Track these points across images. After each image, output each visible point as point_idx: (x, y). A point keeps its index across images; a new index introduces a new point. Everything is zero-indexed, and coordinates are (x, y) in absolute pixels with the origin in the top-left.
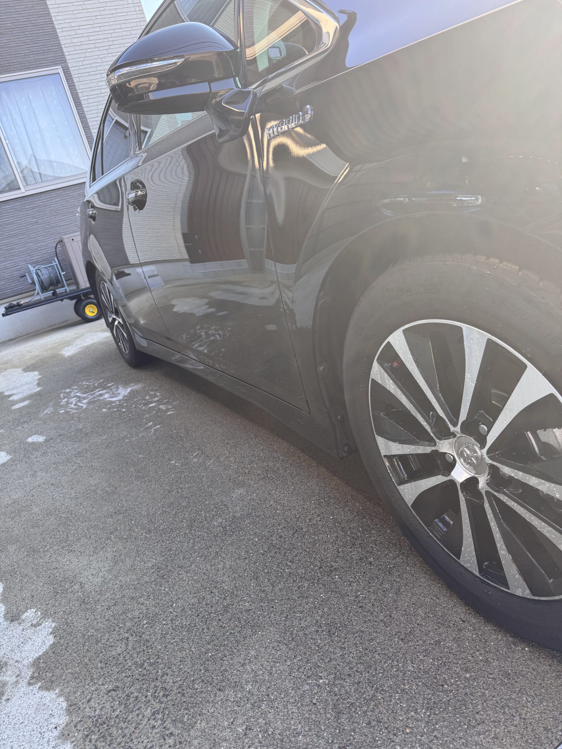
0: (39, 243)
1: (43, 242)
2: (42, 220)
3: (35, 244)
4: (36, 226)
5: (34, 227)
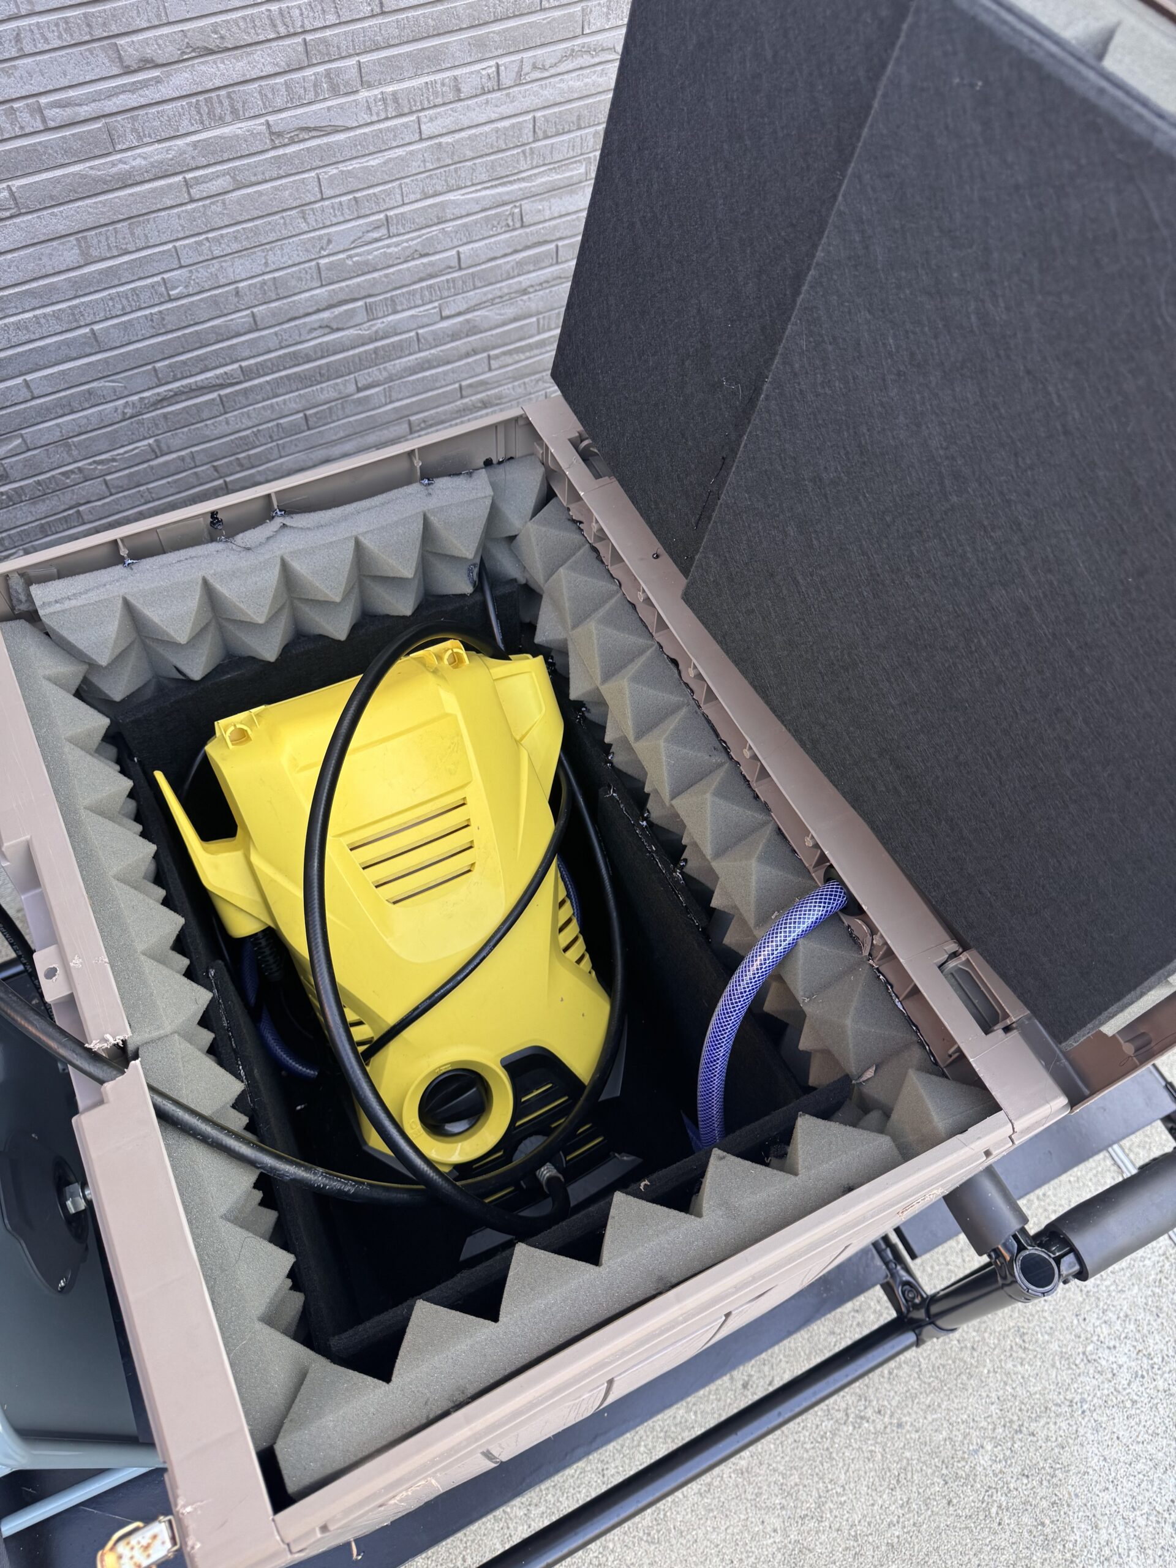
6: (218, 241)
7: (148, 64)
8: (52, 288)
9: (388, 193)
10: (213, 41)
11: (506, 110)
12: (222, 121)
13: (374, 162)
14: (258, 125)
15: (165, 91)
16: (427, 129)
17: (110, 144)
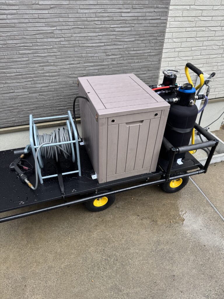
0: (48, 66)
1: (54, 65)
2: (60, 32)
3: (43, 66)
4: (50, 40)
5: (45, 40)
6: (110, 73)
7: (108, 55)
8: (94, 74)
9: (127, 71)
10: (114, 54)
11: (139, 65)
12: (113, 61)
13: (126, 68)
14: (116, 62)
15: (109, 58)
16: (131, 65)
17: (103, 62)
